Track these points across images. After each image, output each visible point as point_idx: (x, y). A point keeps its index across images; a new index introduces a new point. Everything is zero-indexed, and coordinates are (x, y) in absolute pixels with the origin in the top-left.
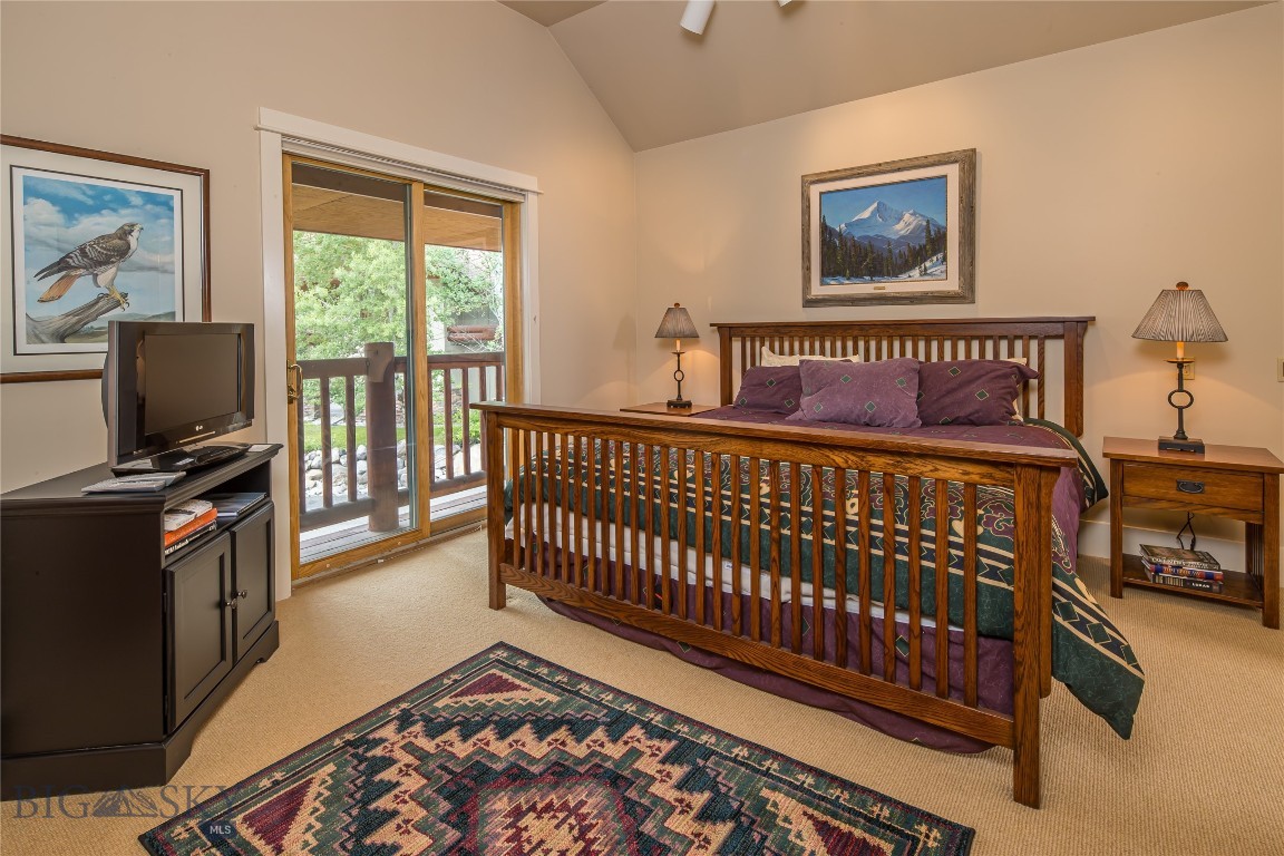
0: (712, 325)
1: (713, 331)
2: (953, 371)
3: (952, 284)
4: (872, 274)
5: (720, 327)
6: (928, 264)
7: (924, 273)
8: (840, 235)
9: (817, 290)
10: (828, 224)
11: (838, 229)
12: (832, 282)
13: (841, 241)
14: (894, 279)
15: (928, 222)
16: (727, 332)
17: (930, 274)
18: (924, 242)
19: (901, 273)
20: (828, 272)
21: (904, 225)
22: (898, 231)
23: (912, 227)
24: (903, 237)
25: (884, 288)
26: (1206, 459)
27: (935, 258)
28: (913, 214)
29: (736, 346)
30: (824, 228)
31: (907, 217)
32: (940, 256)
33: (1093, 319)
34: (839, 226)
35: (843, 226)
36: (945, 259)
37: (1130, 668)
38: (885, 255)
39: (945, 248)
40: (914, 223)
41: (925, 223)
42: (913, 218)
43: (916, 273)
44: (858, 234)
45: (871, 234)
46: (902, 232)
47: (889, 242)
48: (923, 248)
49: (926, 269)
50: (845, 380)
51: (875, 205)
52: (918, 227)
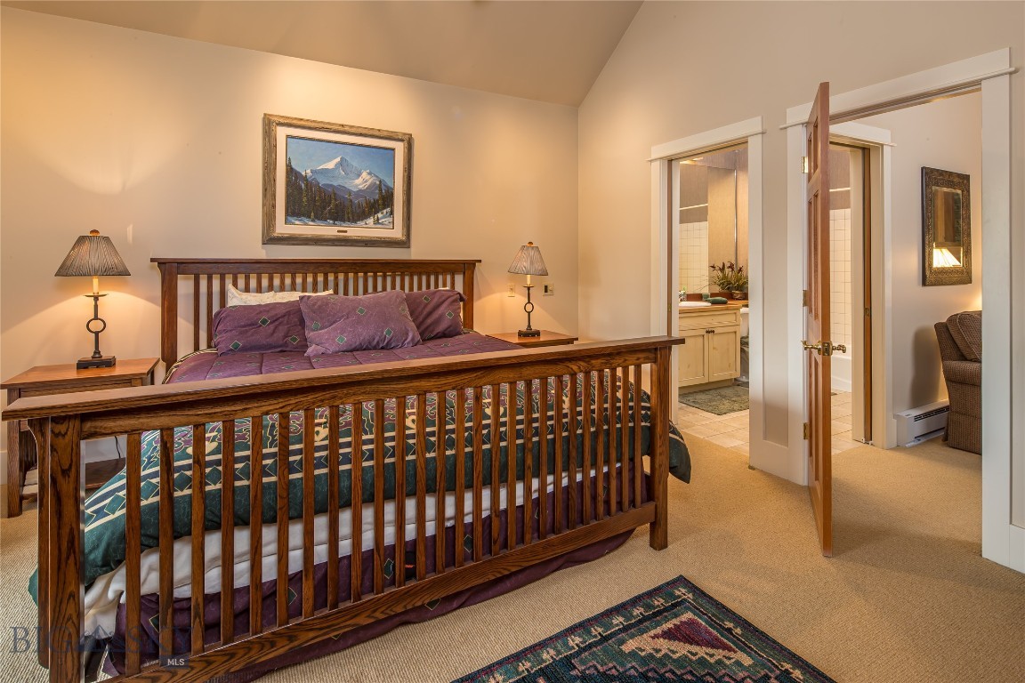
0: (153, 260)
1: (152, 268)
2: (425, 299)
3: (397, 233)
4: (335, 219)
5: (162, 264)
6: (380, 215)
7: (377, 222)
8: (305, 179)
9: (282, 228)
10: (293, 167)
11: (303, 174)
12: (297, 222)
13: (306, 185)
14: (353, 225)
15: (380, 182)
16: (170, 270)
17: (382, 224)
18: (377, 197)
19: (359, 220)
20: (293, 211)
21: (361, 182)
22: (357, 185)
23: (368, 183)
24: (360, 190)
25: (346, 232)
26: (541, 340)
27: (385, 211)
28: (370, 174)
29: (184, 286)
30: (290, 171)
31: (364, 175)
32: (389, 209)
33: (480, 261)
34: (305, 171)
35: (309, 171)
36: (392, 213)
37: (678, 438)
38: (347, 203)
39: (392, 205)
40: (370, 181)
41: (378, 183)
42: (369, 177)
43: (370, 221)
44: (323, 181)
45: (335, 184)
46: (361, 187)
47: (350, 192)
48: (376, 202)
49: (378, 219)
50: (361, 311)
51: (338, 159)
52: (373, 185)
